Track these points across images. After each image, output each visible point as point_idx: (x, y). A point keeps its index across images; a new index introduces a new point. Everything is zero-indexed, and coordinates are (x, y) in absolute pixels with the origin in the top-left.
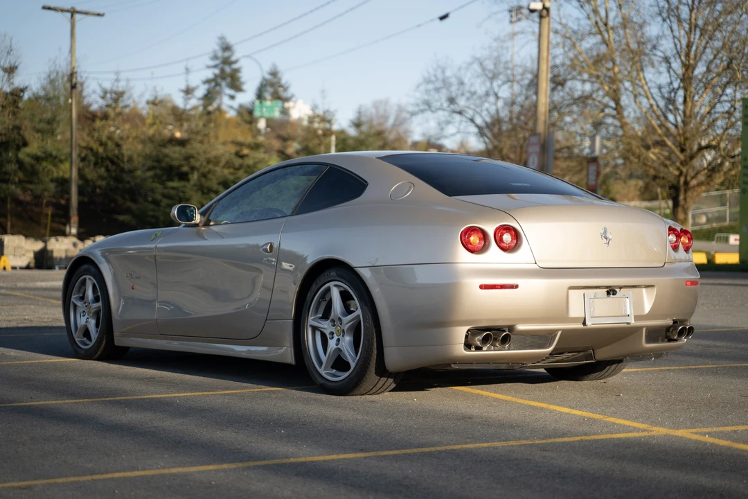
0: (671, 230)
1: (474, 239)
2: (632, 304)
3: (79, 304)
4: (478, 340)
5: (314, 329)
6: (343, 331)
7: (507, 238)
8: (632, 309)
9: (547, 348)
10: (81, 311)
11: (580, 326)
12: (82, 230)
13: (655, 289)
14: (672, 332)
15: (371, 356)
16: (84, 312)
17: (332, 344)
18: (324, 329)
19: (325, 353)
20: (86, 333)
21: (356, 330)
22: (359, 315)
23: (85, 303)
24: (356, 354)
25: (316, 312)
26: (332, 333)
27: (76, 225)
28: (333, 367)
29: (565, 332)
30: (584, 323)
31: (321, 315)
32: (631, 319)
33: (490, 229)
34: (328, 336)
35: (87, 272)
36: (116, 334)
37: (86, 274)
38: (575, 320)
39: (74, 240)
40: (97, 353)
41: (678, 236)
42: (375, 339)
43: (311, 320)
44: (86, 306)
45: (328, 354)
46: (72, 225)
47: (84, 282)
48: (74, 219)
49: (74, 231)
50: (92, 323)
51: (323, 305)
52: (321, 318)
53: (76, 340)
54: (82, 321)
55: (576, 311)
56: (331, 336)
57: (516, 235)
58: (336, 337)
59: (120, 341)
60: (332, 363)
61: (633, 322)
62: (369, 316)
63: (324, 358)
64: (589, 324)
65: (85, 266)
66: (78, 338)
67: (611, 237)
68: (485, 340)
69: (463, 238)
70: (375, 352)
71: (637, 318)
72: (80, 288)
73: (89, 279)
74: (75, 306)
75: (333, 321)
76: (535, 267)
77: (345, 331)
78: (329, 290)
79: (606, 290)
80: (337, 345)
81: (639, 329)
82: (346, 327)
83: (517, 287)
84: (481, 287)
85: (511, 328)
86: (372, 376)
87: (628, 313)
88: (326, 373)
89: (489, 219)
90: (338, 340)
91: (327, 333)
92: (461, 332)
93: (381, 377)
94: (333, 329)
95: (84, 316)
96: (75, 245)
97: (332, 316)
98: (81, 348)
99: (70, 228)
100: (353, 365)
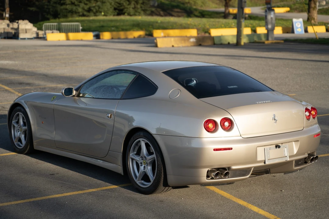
0: (307, 110)
1: (211, 125)
2: (288, 151)
3: (16, 125)
4: (213, 174)
5: (133, 159)
6: (147, 163)
7: (227, 124)
8: (288, 153)
9: (246, 176)
10: (17, 129)
11: (263, 164)
12: (12, 14)
13: (299, 142)
14: (307, 159)
15: (161, 178)
16: (18, 130)
17: (142, 168)
18: (138, 160)
19: (138, 172)
20: (20, 140)
21: (153, 164)
22: (154, 158)
23: (19, 125)
24: (154, 176)
25: (134, 151)
26: (141, 163)
27: (8, 13)
28: (142, 179)
29: (255, 167)
30: (265, 163)
31: (136, 153)
32: (288, 158)
33: (218, 120)
34: (140, 165)
35: (20, 111)
36: (35, 144)
37: (19, 112)
38: (260, 162)
39: (7, 22)
40: (25, 151)
41: (310, 112)
42: (163, 170)
43: (132, 155)
44: (20, 127)
45: (140, 172)
46: (6, 13)
47: (18, 115)
48: (8, 10)
49: (7, 16)
50: (23, 137)
51: (137, 148)
52: (136, 154)
53: (15, 143)
54: (18, 134)
55: (260, 157)
56: (141, 165)
57: (231, 122)
58: (143, 166)
59: (36, 147)
60: (141, 178)
61: (288, 159)
62: (160, 159)
63: (138, 174)
64: (267, 163)
65: (18, 108)
66: (16, 143)
67: (277, 119)
68: (217, 175)
69: (205, 125)
70: (163, 176)
71: (290, 157)
72: (16, 118)
73: (21, 114)
74: (14, 127)
75: (142, 157)
76: (240, 138)
77: (148, 163)
78: (139, 141)
79: (275, 145)
80: (144, 169)
81: (291, 161)
82: (148, 162)
83: (231, 149)
84: (214, 150)
85: (229, 168)
86: (161, 187)
87: (286, 155)
88: (138, 183)
89: (218, 115)
90: (145, 167)
91: (139, 163)
92: (205, 171)
93: (166, 187)
94: (142, 161)
95: (18, 132)
96: (8, 25)
97: (141, 155)
98: (18, 148)
99: (6, 14)
100: (152, 180)
